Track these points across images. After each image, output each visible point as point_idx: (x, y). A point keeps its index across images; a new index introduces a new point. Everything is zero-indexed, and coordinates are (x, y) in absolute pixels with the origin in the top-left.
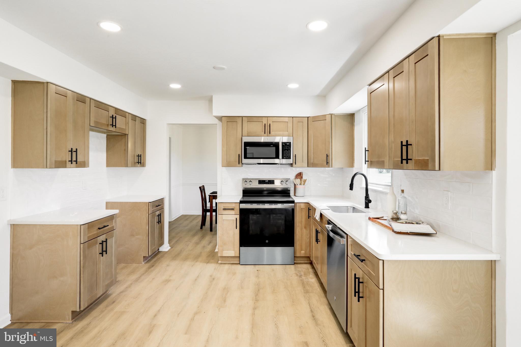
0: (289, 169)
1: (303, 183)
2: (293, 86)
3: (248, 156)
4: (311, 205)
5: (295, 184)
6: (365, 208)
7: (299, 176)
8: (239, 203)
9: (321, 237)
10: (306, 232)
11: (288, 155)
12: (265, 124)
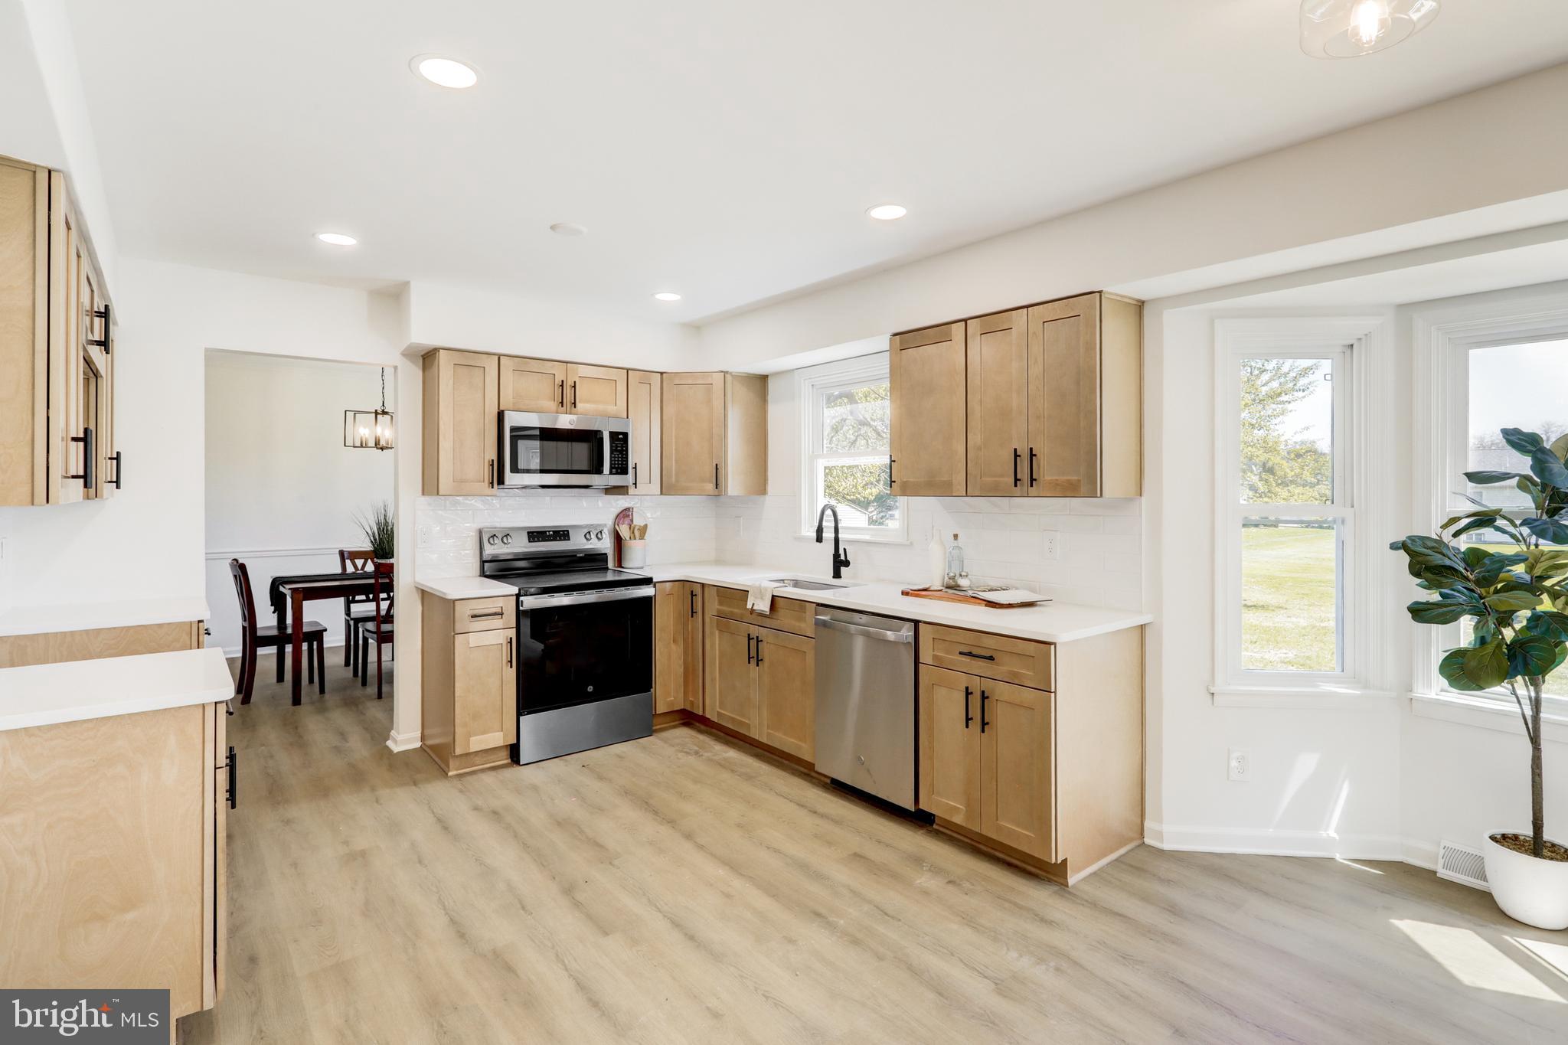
0: (617, 500)
1: (637, 533)
3: (519, 466)
4: (703, 585)
5: (621, 539)
6: (834, 577)
7: (624, 518)
8: (515, 597)
9: (766, 650)
10: (677, 650)
11: (622, 464)
12: (563, 381)
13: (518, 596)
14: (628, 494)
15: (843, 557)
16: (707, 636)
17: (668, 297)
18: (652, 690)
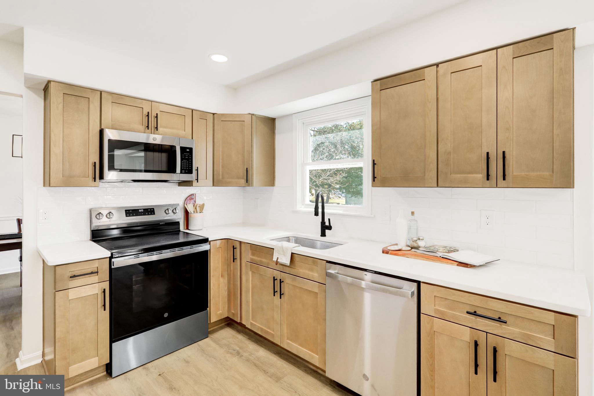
1: (198, 209)
4: (240, 242)
5: (188, 213)
6: (321, 236)
7: (190, 200)
8: (108, 259)
9: (286, 289)
10: (223, 282)
11: (189, 167)
12: (148, 113)
13: (111, 258)
14: (192, 186)
15: (327, 224)
16: (243, 274)
17: (219, 58)
18: (208, 309)
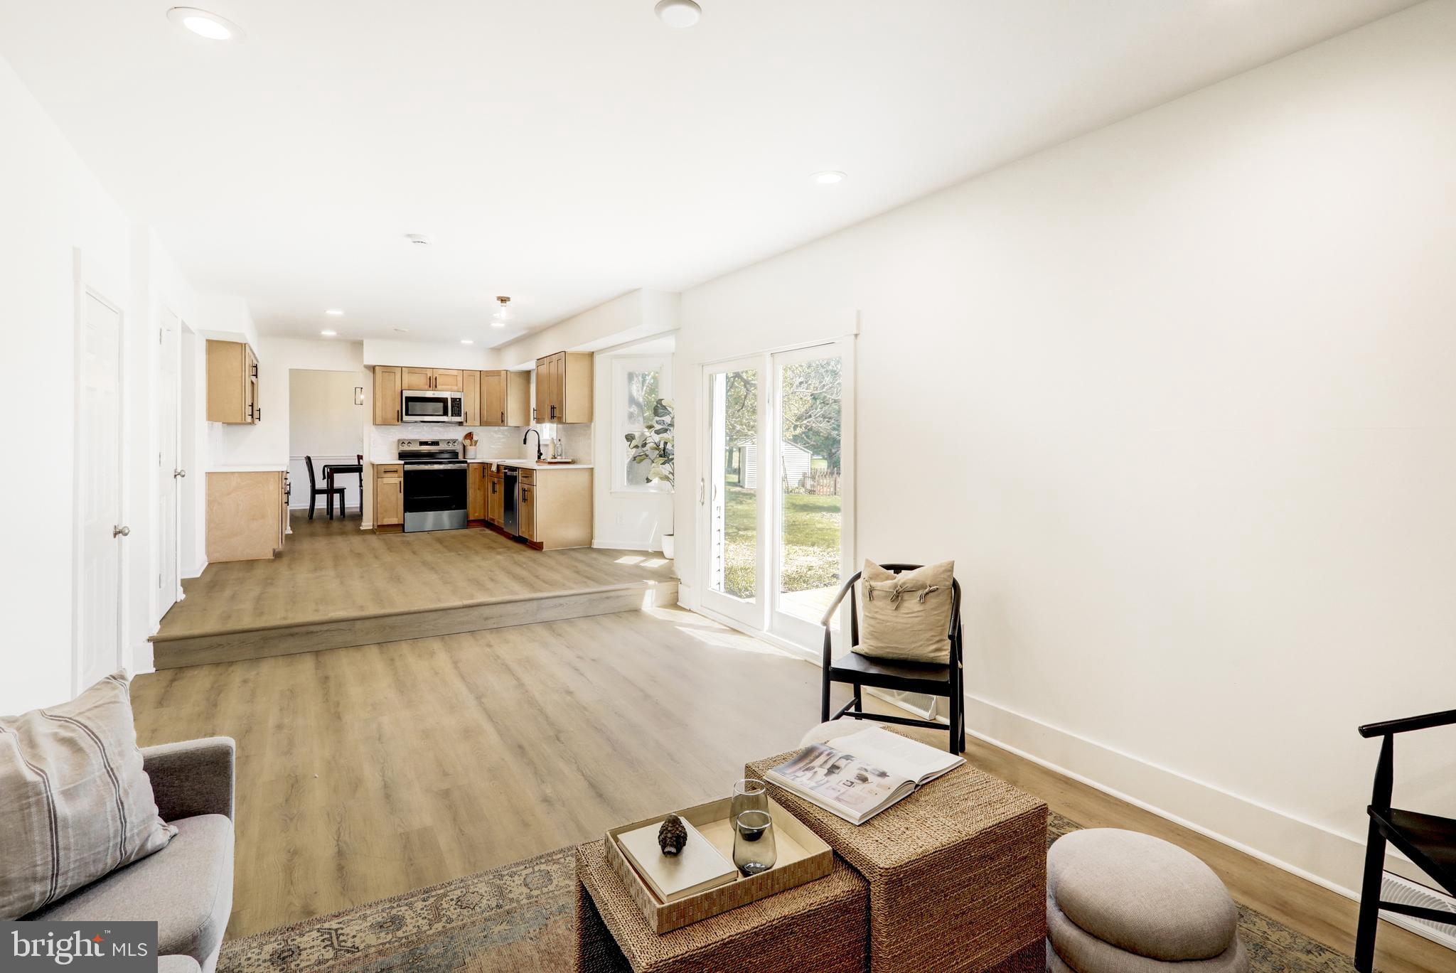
0: (460, 428)
1: (473, 444)
2: (467, 342)
3: (410, 413)
5: (465, 445)
7: (468, 436)
8: (404, 466)
11: (459, 412)
12: (430, 376)
14: (465, 425)
18: (468, 508)
